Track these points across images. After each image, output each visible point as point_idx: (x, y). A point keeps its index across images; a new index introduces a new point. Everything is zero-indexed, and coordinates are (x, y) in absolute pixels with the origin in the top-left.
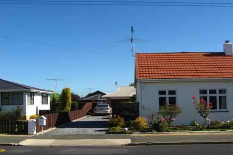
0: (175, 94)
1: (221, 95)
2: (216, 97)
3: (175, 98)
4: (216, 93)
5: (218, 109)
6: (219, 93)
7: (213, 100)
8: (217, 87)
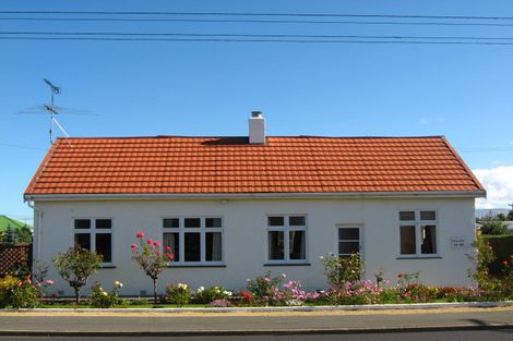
0: (110, 227)
1: (210, 230)
2: (199, 234)
3: (109, 235)
4: (199, 226)
5: (203, 260)
6: (207, 226)
7: (192, 240)
8: (202, 212)
